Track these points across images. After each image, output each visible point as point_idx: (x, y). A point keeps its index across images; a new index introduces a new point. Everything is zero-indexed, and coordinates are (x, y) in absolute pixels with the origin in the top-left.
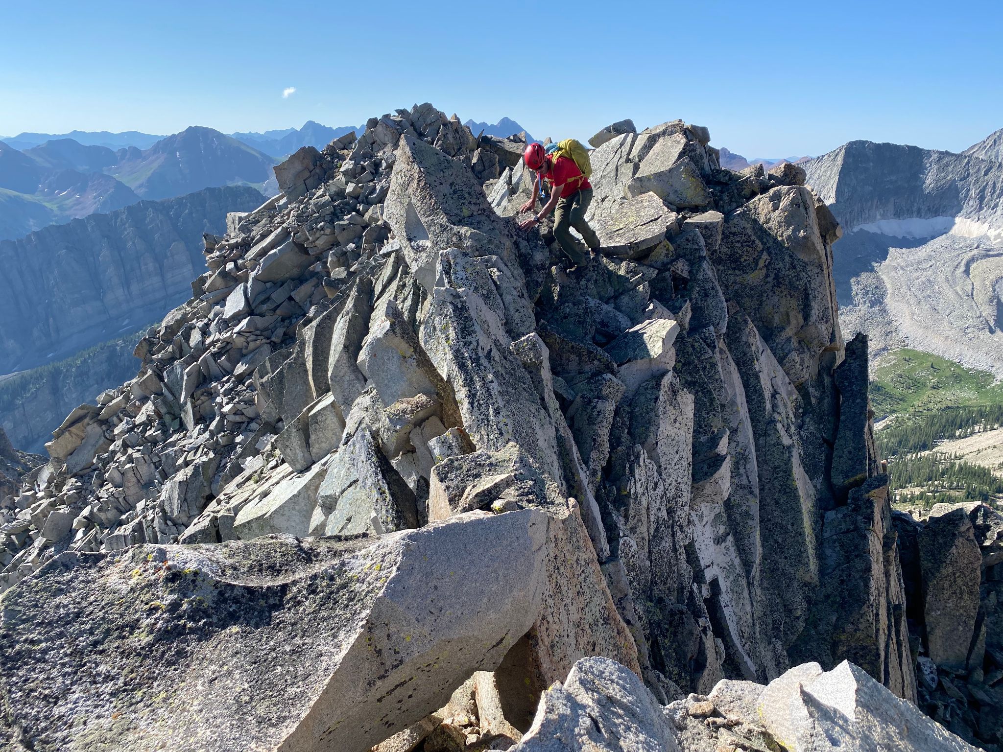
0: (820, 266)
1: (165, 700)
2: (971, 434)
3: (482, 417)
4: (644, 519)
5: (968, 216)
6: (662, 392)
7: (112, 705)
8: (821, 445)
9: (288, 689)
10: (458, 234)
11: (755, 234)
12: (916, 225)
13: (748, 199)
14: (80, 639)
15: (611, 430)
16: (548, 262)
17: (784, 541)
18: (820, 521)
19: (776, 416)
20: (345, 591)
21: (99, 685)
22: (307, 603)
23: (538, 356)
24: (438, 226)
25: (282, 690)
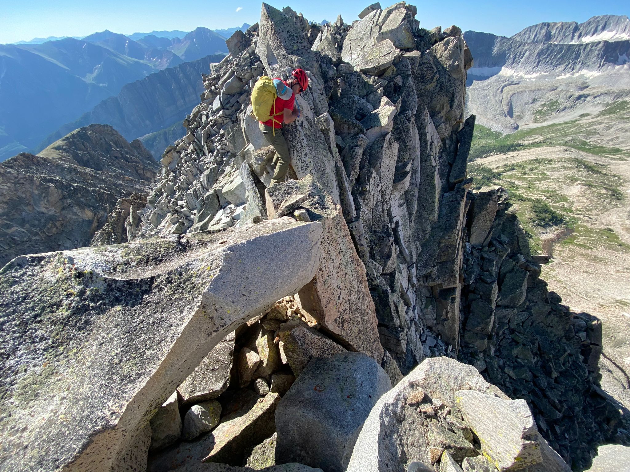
0: (462, 81)
1: (75, 354)
2: (489, 156)
3: (298, 158)
4: (372, 200)
5: (507, 67)
6: (385, 143)
7: (44, 357)
8: (447, 165)
9: (147, 351)
10: (291, 60)
11: (434, 63)
12: (486, 70)
13: (433, 45)
14: (26, 314)
15: (361, 161)
16: (336, 76)
17: (426, 205)
18: (442, 197)
19: (432, 154)
20: (189, 282)
21: (36, 344)
22: (166, 289)
23: (328, 125)
24: (281, 56)
25: (143, 352)
